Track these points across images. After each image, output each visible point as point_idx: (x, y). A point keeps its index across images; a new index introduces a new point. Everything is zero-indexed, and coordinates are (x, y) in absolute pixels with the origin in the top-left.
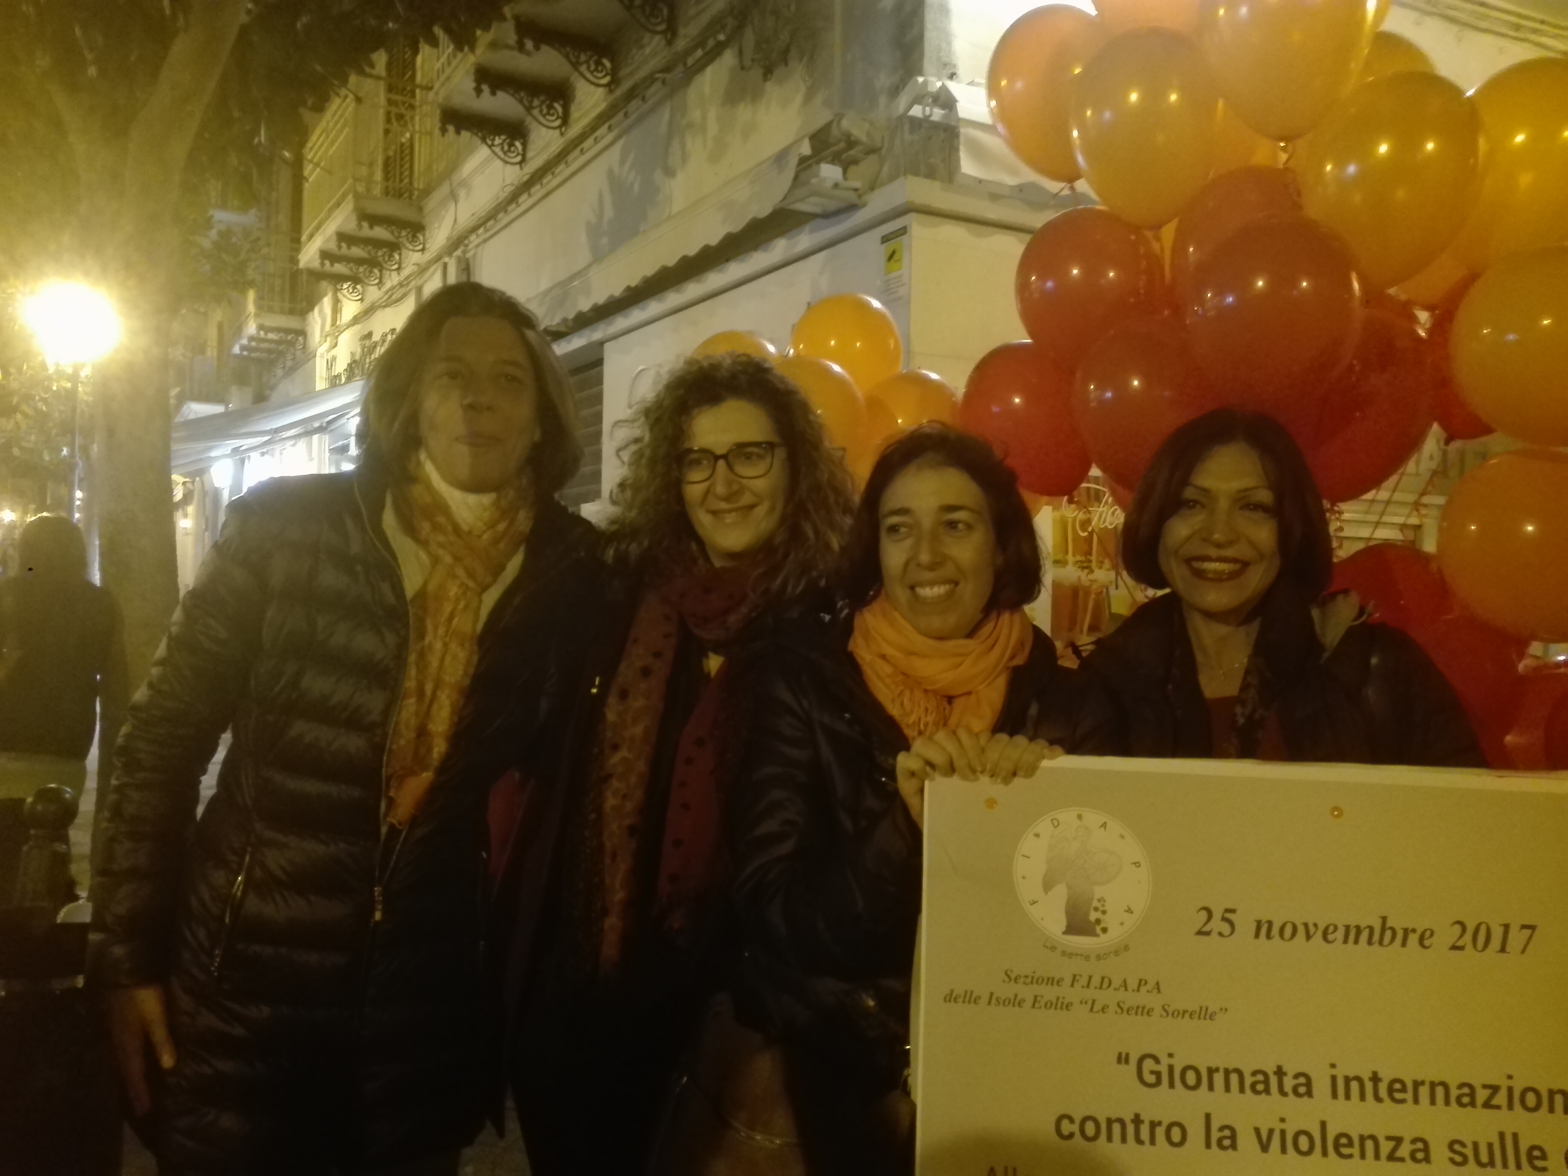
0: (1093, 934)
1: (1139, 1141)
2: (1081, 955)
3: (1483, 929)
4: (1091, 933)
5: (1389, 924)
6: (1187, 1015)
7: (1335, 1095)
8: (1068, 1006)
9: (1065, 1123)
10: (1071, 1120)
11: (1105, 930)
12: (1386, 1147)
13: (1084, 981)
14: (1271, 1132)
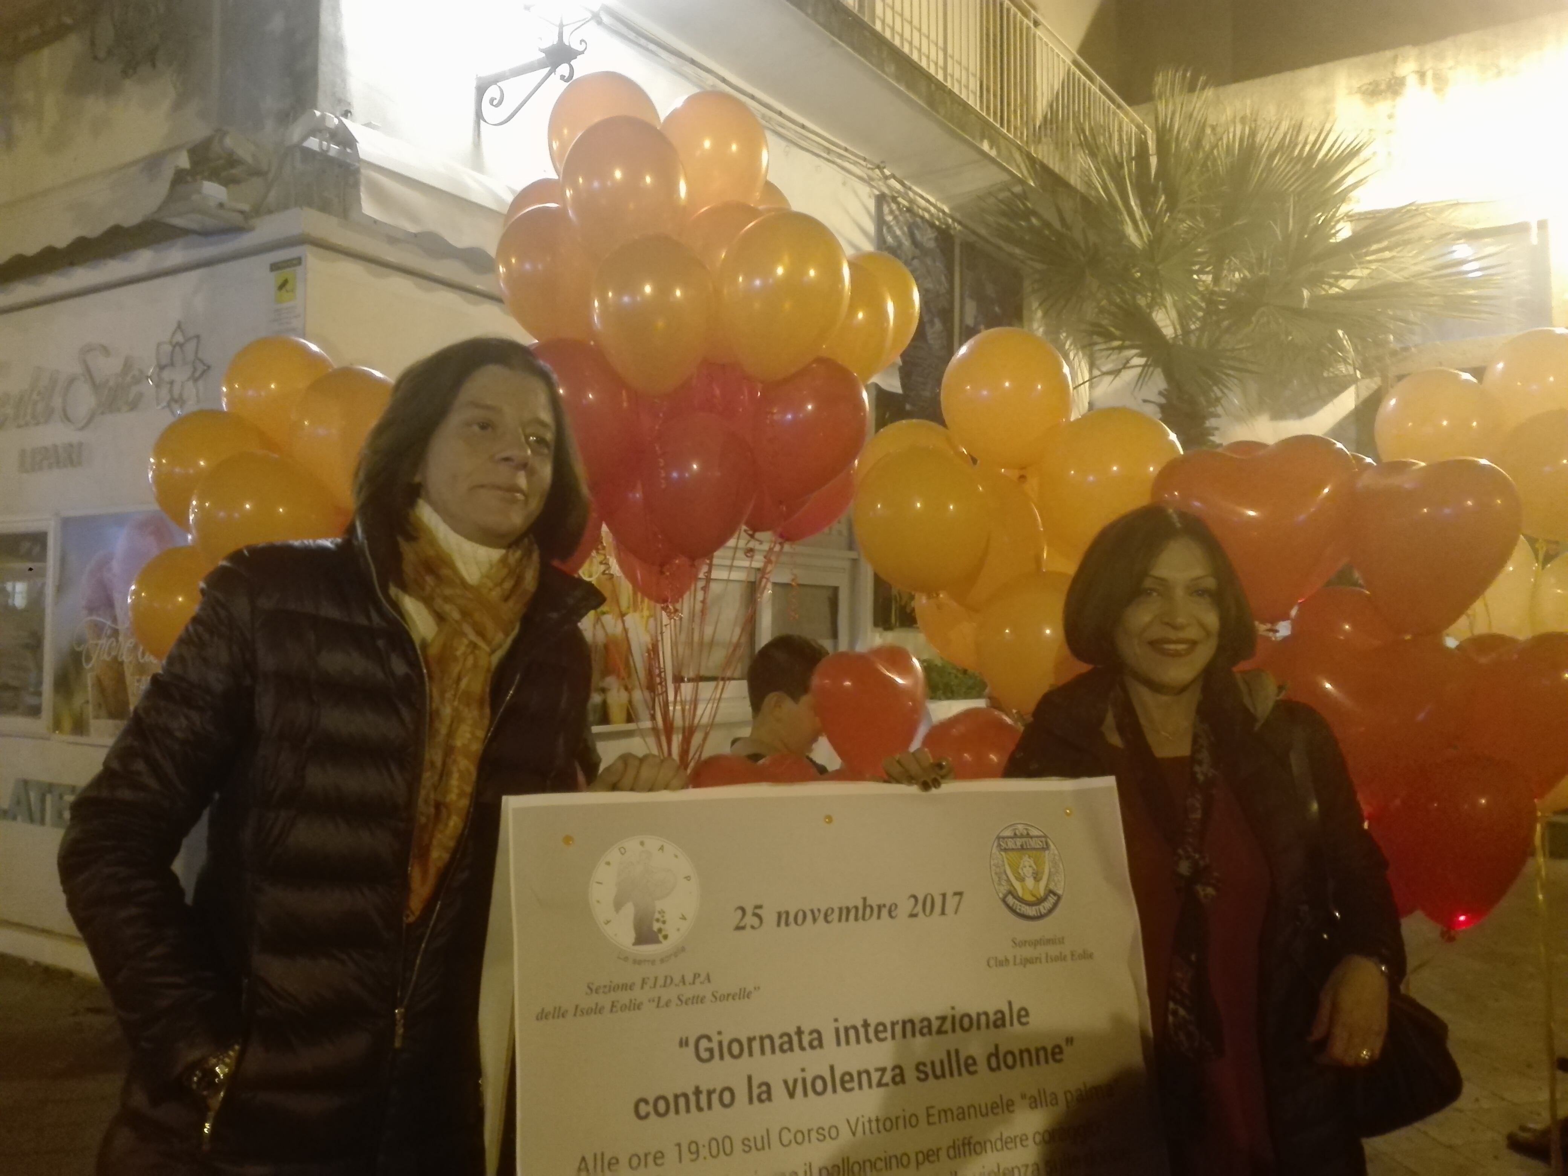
0: (658, 941)
1: (699, 1108)
2: (649, 961)
3: (929, 898)
4: (656, 941)
5: (868, 903)
6: (730, 998)
7: (839, 1043)
8: (639, 1007)
9: (642, 1106)
10: (646, 1102)
11: (666, 937)
12: (875, 1077)
13: (651, 983)
14: (795, 1081)
